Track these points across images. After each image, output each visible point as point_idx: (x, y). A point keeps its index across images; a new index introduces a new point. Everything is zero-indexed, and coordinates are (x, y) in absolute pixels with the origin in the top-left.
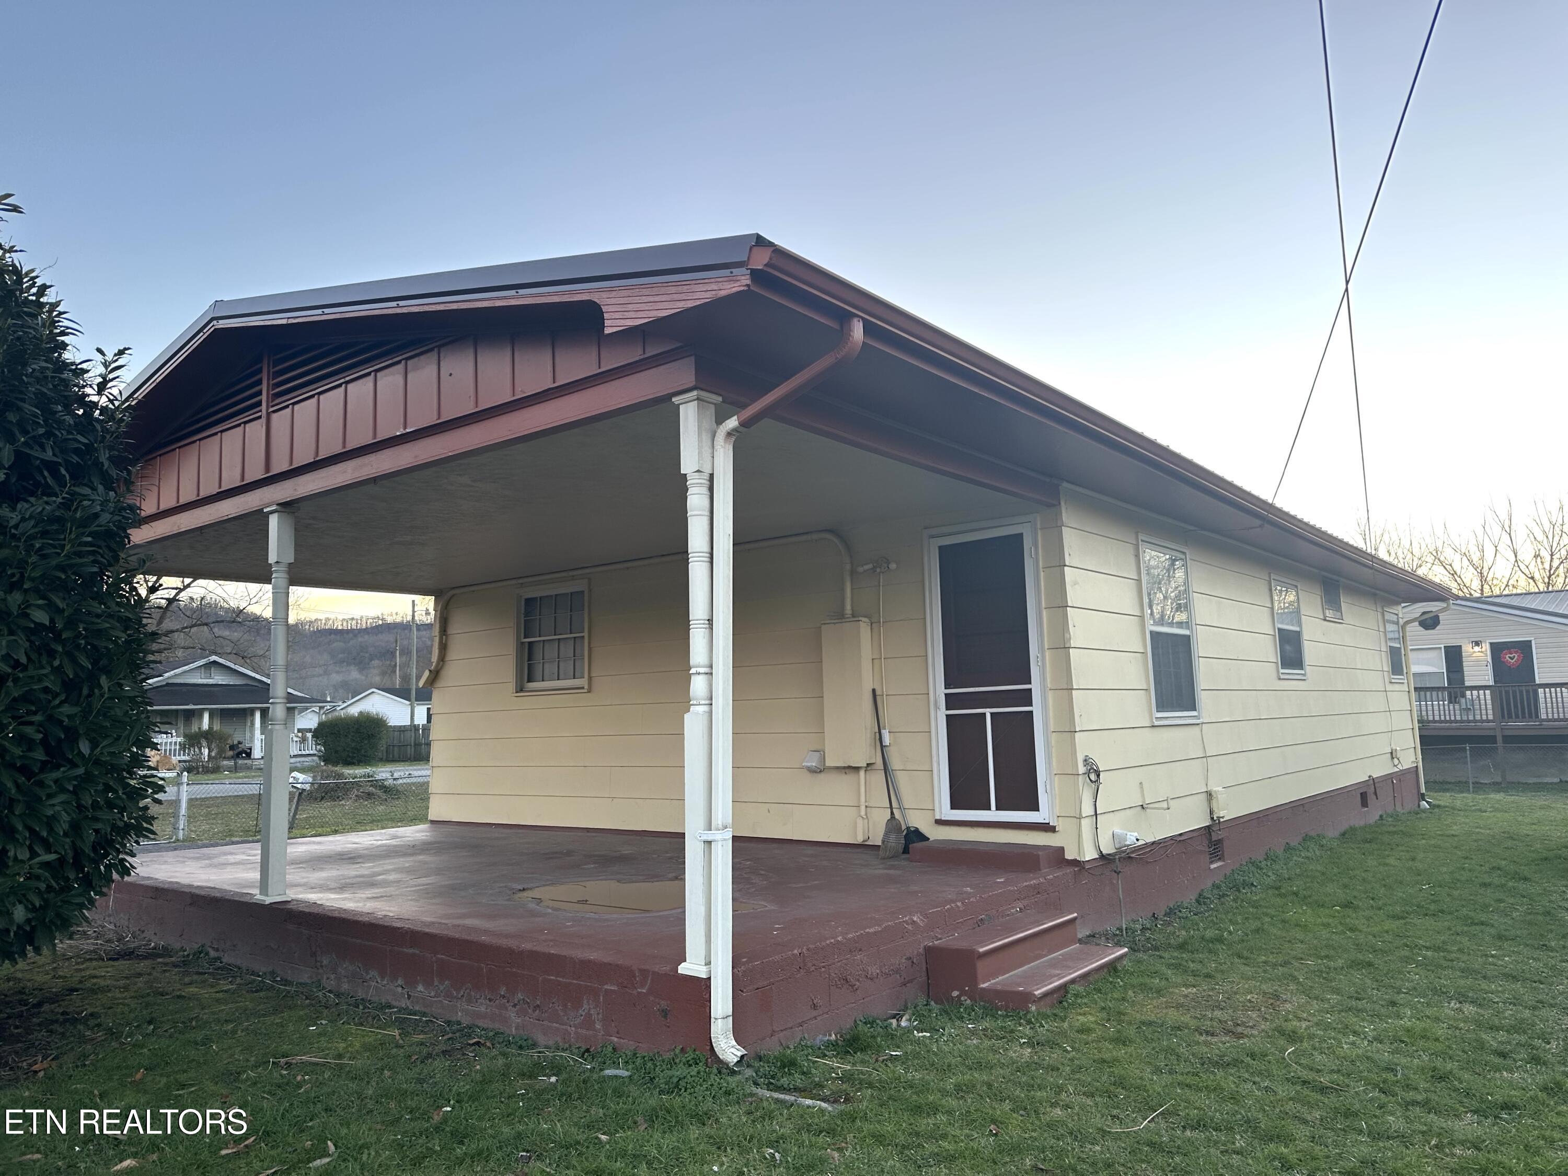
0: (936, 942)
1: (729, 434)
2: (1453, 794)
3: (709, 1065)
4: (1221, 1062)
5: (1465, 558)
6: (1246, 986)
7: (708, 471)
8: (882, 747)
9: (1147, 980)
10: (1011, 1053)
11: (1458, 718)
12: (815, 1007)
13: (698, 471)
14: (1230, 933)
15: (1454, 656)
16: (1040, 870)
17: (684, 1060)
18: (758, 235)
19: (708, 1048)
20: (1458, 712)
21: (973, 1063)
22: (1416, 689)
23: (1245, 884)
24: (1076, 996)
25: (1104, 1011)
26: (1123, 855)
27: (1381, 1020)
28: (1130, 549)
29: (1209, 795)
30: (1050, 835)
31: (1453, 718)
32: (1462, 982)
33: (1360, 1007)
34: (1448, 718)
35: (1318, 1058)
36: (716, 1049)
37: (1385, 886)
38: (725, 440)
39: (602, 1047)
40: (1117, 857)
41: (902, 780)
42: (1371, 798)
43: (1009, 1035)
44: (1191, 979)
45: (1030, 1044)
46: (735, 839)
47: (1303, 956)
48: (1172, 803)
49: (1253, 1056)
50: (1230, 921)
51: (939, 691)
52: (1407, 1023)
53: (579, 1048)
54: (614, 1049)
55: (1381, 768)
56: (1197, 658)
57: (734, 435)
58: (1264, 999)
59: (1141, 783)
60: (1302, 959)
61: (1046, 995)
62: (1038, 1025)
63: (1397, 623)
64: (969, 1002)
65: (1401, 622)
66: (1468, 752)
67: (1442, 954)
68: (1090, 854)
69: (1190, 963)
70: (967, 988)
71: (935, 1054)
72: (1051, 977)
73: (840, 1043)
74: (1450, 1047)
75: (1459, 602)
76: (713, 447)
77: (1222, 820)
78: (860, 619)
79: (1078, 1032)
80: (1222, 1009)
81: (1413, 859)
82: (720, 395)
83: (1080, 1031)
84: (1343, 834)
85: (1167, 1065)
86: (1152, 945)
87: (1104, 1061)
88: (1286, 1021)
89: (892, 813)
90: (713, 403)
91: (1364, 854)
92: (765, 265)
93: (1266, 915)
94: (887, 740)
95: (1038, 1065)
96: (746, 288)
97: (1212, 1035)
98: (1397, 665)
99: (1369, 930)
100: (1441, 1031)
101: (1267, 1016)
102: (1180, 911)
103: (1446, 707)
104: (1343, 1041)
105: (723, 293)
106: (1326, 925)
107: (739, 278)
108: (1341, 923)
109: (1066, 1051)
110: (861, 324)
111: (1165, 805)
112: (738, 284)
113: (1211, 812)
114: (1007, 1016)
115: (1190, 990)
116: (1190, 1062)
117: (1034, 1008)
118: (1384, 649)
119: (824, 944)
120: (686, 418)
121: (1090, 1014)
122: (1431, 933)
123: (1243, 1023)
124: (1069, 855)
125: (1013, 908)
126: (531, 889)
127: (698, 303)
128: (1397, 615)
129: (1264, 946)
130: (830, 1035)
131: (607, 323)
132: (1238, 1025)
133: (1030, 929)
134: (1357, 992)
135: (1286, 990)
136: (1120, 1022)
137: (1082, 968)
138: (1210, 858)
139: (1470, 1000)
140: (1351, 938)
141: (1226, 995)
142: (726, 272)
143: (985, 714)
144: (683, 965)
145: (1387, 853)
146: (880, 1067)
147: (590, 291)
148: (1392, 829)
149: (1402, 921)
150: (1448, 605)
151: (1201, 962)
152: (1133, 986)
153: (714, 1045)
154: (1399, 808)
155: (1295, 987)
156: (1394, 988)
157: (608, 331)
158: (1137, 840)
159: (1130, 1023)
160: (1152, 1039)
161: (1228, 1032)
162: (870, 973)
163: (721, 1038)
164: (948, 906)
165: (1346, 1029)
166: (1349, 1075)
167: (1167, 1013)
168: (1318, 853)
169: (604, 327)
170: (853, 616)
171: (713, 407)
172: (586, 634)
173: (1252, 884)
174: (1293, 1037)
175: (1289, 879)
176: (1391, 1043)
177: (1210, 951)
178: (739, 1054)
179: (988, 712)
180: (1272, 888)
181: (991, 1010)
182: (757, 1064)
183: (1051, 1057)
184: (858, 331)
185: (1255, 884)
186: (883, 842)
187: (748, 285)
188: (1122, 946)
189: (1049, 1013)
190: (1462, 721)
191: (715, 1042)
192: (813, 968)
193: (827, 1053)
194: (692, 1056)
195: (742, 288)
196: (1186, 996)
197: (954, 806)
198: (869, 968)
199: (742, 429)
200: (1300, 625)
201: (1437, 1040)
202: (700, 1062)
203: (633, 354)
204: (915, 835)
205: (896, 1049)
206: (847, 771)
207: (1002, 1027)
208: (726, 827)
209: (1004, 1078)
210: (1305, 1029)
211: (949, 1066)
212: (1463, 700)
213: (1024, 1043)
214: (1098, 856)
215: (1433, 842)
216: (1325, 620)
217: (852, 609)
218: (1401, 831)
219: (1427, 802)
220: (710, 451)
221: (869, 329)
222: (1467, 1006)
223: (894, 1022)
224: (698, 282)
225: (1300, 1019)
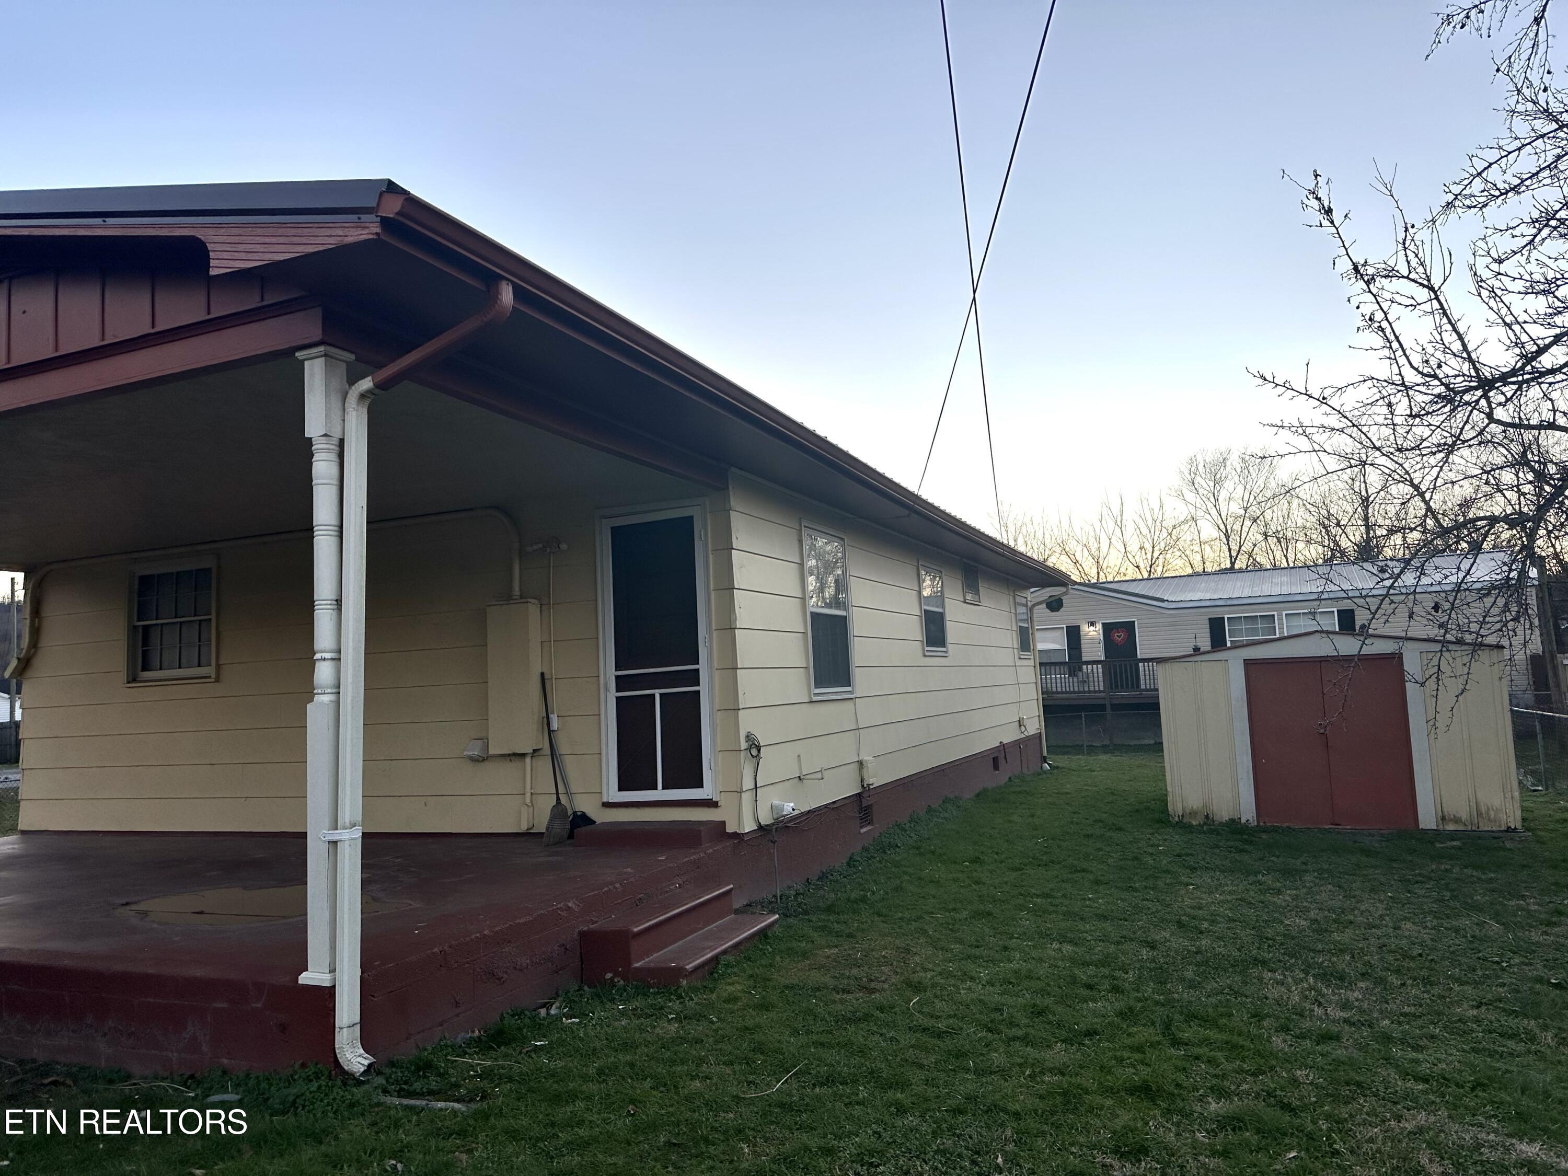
0: (591, 926)
1: (362, 396)
2: (1069, 756)
3: (333, 1078)
4: (854, 1018)
5: (1085, 549)
6: (883, 943)
7: (338, 435)
8: (550, 732)
9: (794, 944)
10: (658, 1030)
11: (1076, 689)
12: (457, 1004)
13: (325, 435)
14: (873, 893)
15: (1074, 634)
16: (701, 845)
17: (304, 1075)
18: (389, 180)
19: (332, 1060)
20: (1076, 684)
21: (618, 1044)
22: (1041, 664)
23: (890, 846)
24: (727, 966)
25: (751, 979)
26: (780, 825)
27: (994, 964)
28: (794, 534)
29: (861, 764)
30: (712, 810)
31: (1072, 690)
32: (1063, 925)
33: (978, 954)
34: (1068, 690)
35: (939, 1005)
36: (340, 1060)
37: (1007, 841)
38: (358, 405)
39: (209, 1071)
40: (774, 827)
41: (571, 766)
42: (1002, 762)
43: (658, 1012)
44: (834, 939)
45: (678, 1019)
46: (364, 835)
47: (933, 910)
48: (826, 774)
49: (881, 1009)
50: (875, 881)
51: (609, 672)
52: (1014, 966)
53: (181, 1075)
54: (224, 1072)
55: (1010, 736)
56: (852, 637)
57: (369, 398)
58: (898, 954)
59: (799, 756)
60: (932, 913)
61: (697, 968)
62: (688, 999)
63: (1026, 605)
64: (622, 982)
65: (1029, 604)
66: (1083, 719)
67: (1049, 900)
68: (749, 826)
69: (835, 924)
70: (620, 969)
71: (581, 1039)
72: (703, 950)
73: (483, 1038)
74: (1049, 985)
75: (1076, 587)
76: (344, 409)
77: (871, 787)
78: (529, 600)
79: (724, 1002)
80: (859, 967)
81: (1032, 816)
82: (352, 352)
83: (727, 1001)
84: (978, 795)
85: (804, 1026)
86: (803, 910)
87: (747, 1028)
88: (914, 973)
89: (558, 799)
90: (344, 361)
91: (993, 813)
92: (397, 214)
93: (905, 873)
94: (555, 725)
95: (683, 1040)
96: (375, 237)
97: (848, 992)
98: (1025, 641)
99: (991, 882)
100: (1042, 970)
101: (898, 970)
102: (832, 875)
103: (1067, 680)
104: (961, 987)
105: (349, 240)
106: (955, 880)
107: (367, 225)
108: (968, 877)
109: (712, 1022)
110: (511, 288)
111: (819, 775)
112: (366, 231)
113: (862, 780)
114: (658, 993)
115: (832, 951)
116: (826, 1020)
117: (685, 982)
118: (1014, 628)
119: (468, 939)
120: (312, 375)
121: (739, 983)
122: (1042, 881)
123: (876, 978)
124: (730, 829)
125: (673, 884)
126: (135, 903)
127: (321, 248)
128: (1026, 598)
129: (901, 903)
130: (473, 1032)
131: (212, 263)
132: (872, 981)
133: (687, 904)
134: (977, 941)
135: (917, 943)
136: (765, 988)
137: (735, 938)
138: (861, 823)
139: (1068, 940)
140: (975, 890)
141: (864, 953)
142: (354, 217)
143: (654, 695)
144: (304, 974)
145: (1011, 811)
146: (523, 1059)
147: (193, 226)
148: (1018, 789)
149: (1020, 873)
150: (1068, 590)
151: (845, 922)
152: (781, 951)
153: (338, 1056)
154: (1025, 771)
155: (925, 940)
156: (1007, 934)
157: (213, 272)
158: (793, 810)
159: (774, 988)
160: (793, 1002)
161: (863, 988)
162: (519, 963)
163: (346, 1048)
164: (606, 889)
165: (967, 976)
166: (963, 1018)
167: (809, 975)
168: (955, 813)
169: (209, 267)
170: (521, 597)
171: (344, 365)
172: (213, 616)
173: (897, 845)
174: (917, 988)
175: (928, 839)
176: (1001, 985)
177: (854, 912)
178: (366, 1062)
179: (657, 693)
180: (914, 847)
181: (643, 988)
182: (388, 1071)
183: (697, 1029)
184: (507, 295)
185: (899, 845)
186: (547, 828)
187: (377, 234)
188: (774, 913)
189: (699, 984)
190: (1079, 692)
191: (339, 1053)
192: (456, 965)
193: (468, 1050)
194: (313, 1070)
195: (371, 237)
196: (829, 957)
197: (623, 786)
198: (518, 959)
199: (377, 391)
200: (944, 607)
201: (1039, 979)
202: (323, 1075)
203: (250, 301)
204: (582, 820)
205: (542, 1039)
206: (513, 758)
207: (651, 1005)
208: (355, 825)
209: (647, 1056)
210: (930, 979)
211: (594, 1050)
212: (1080, 674)
213: (672, 1018)
214: (756, 828)
215: (1049, 800)
216: (965, 602)
217: (521, 590)
218: (1025, 791)
219: (1048, 764)
220: (339, 413)
221: (519, 293)
222: (1065, 946)
223: (543, 1012)
224: (321, 225)
225: (925, 970)
